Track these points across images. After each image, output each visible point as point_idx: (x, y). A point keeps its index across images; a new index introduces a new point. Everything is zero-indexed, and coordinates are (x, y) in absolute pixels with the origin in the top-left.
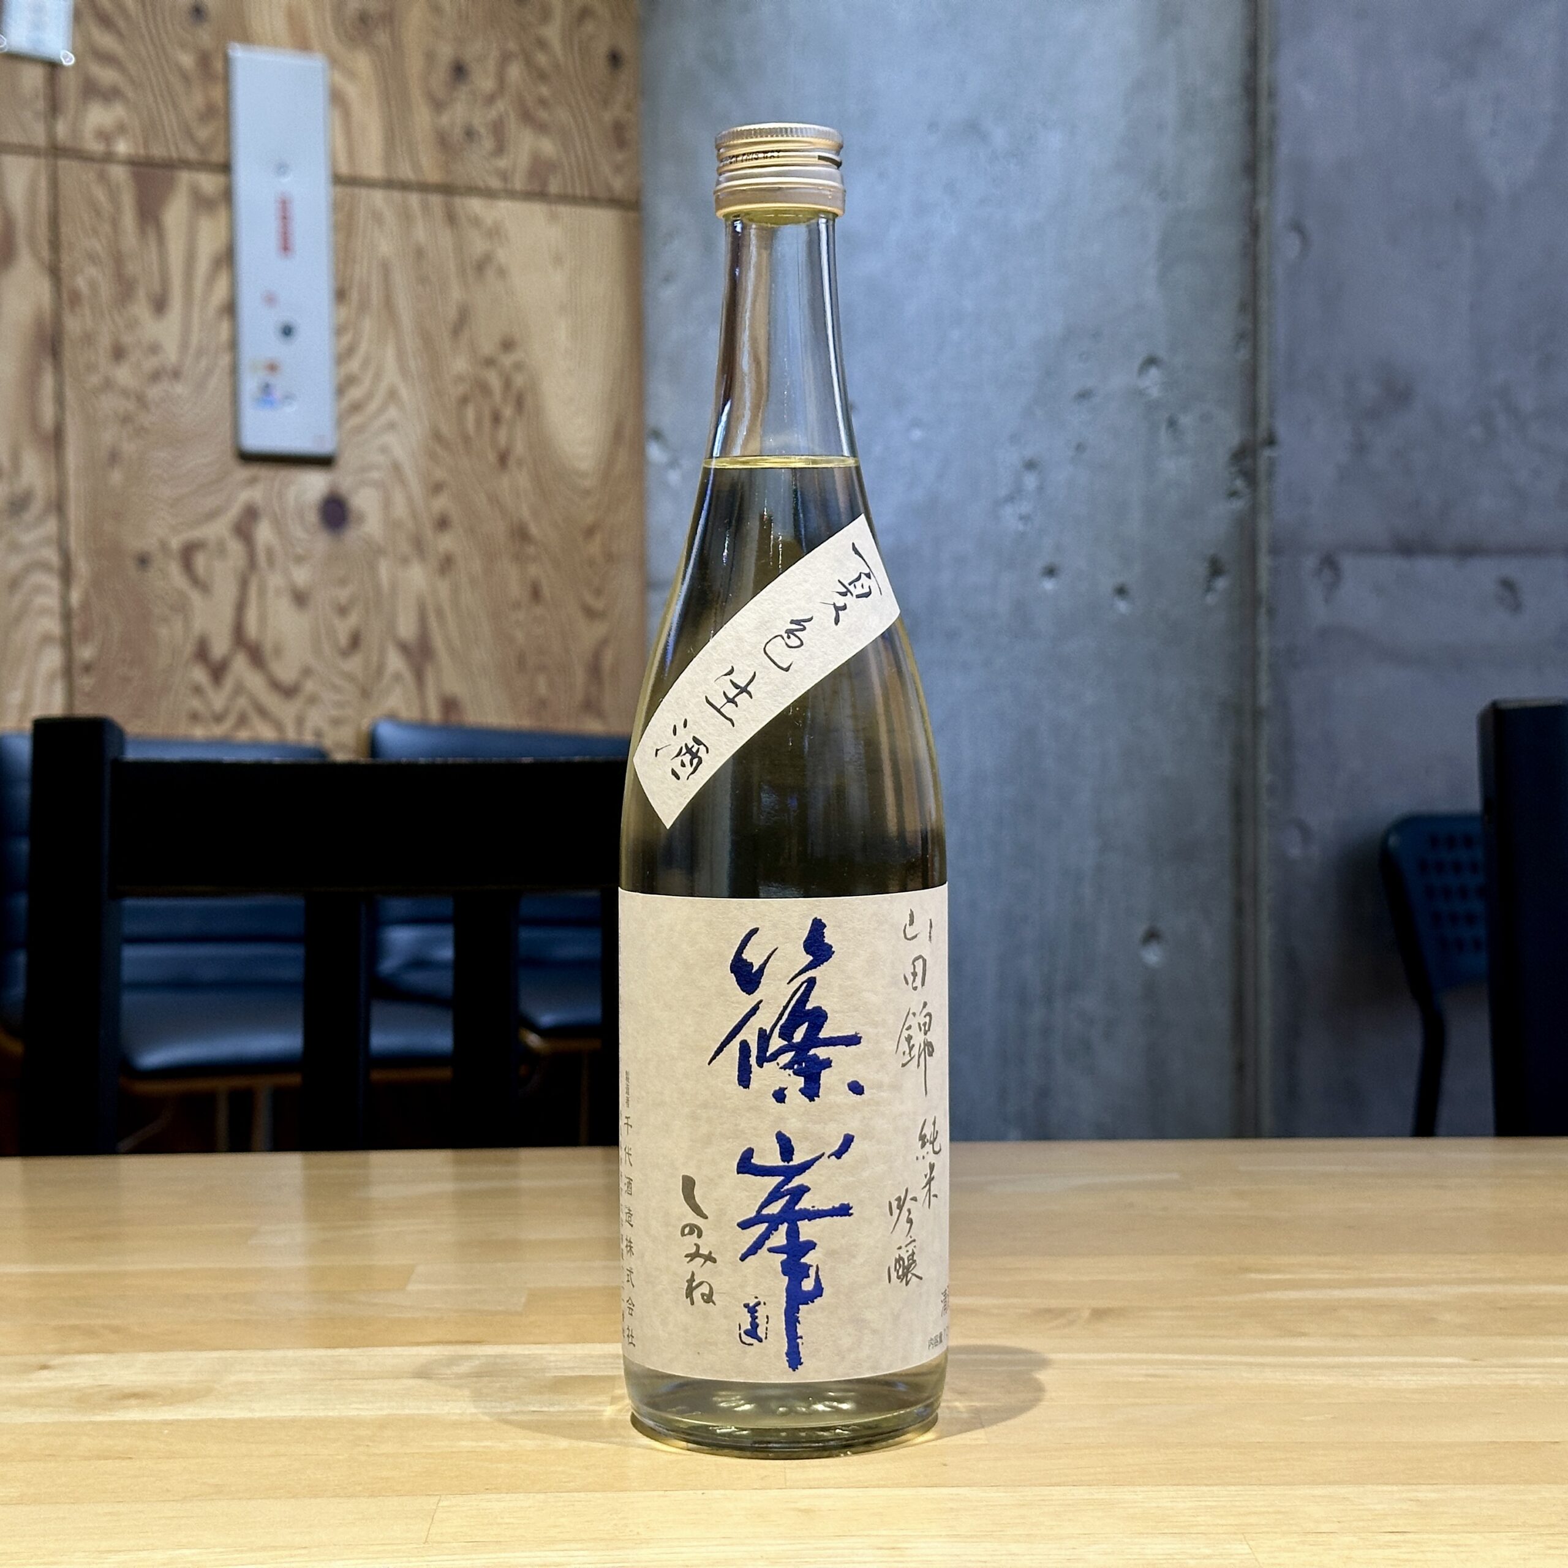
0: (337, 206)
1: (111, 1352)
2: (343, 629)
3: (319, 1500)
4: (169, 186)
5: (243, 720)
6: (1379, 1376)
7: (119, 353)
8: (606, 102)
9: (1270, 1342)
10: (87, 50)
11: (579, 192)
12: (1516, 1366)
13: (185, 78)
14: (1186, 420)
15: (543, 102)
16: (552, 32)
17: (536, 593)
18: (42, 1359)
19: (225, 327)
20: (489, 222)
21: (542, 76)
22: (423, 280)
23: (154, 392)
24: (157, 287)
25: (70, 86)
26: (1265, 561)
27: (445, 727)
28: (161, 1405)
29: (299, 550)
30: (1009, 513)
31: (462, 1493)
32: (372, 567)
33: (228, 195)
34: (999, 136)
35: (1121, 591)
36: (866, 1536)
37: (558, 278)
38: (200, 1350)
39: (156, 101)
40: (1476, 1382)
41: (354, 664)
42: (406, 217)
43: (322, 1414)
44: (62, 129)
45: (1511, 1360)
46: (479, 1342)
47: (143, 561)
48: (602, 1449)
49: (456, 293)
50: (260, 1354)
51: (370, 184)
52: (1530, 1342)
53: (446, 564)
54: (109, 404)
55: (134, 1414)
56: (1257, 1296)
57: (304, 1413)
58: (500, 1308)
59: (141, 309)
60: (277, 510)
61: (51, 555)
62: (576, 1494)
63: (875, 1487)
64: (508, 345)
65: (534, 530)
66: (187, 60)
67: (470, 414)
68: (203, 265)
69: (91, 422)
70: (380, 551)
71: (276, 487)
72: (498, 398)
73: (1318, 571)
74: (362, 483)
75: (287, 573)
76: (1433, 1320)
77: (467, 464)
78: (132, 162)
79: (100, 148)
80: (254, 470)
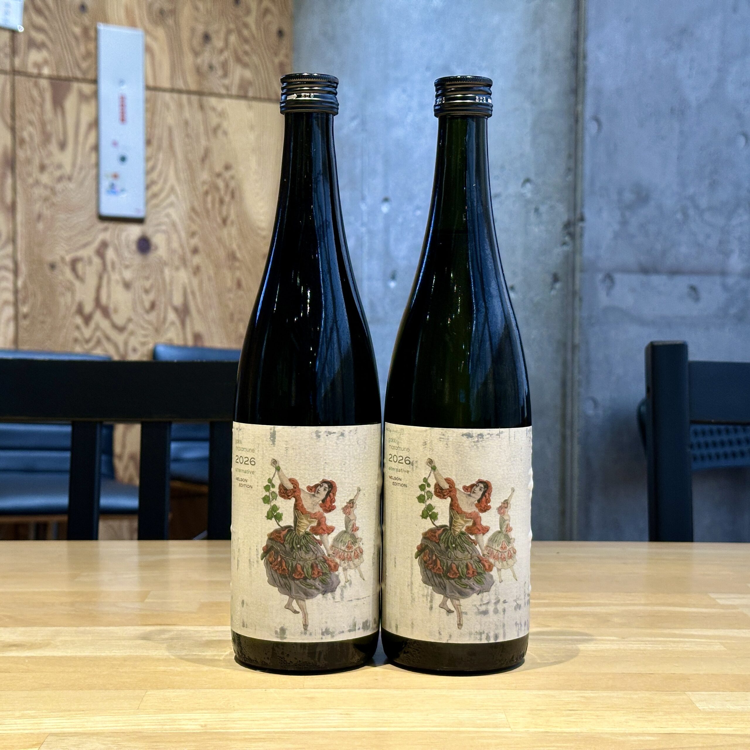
0: (147, 101)
1: (6, 627)
2: (147, 300)
3: (92, 691)
4: (68, 89)
5: (99, 342)
7: (43, 168)
8: (276, 54)
10: (30, 25)
11: (262, 96)
13: (76, 38)
14: (543, 209)
15: (246, 53)
16: (251, 20)
17: (239, 285)
19: (93, 156)
20: (220, 109)
21: (246, 41)
22: (188, 136)
23: (59, 187)
24: (61, 137)
25: (22, 42)
26: (578, 275)
27: (195, 348)
29: (127, 263)
31: (158, 689)
32: (162, 272)
33: (96, 94)
35: (512, 288)
36: (335, 709)
37: (252, 136)
38: (46, 627)
39: (62, 49)
40: (622, 648)
41: (152, 317)
42: (180, 106)
43: (98, 654)
44: (17, 62)
45: (640, 639)
46: (174, 625)
47: (53, 266)
48: (223, 671)
49: (203, 142)
50: (75, 628)
51: (164, 90)
52: (649, 631)
54: (38, 192)
55: (14, 653)
57: (91, 654)
58: (186, 610)
59: (54, 147)
60: (117, 243)
61: (9, 263)
62: (208, 690)
63: (343, 688)
64: (227, 167)
65: (238, 255)
66: (77, 30)
67: (209, 198)
68: (83, 127)
69: (29, 201)
70: (165, 264)
71: (116, 232)
72: (222, 192)
73: (604, 281)
74: (157, 231)
75: (121, 273)
76: (608, 621)
77: (207, 223)
78: (51, 78)
79: (35, 71)
80: (106, 224)
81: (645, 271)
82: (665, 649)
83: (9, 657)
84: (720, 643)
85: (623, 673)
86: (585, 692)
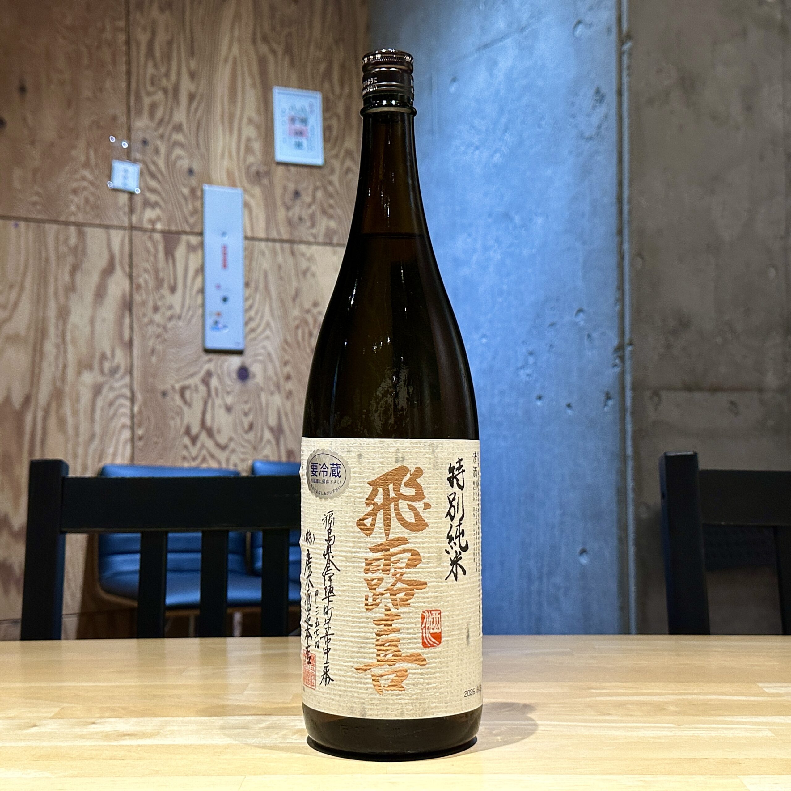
0: (245, 249)
1: (121, 718)
2: (246, 422)
3: (197, 777)
4: (178, 241)
5: (204, 459)
6: (639, 731)
7: (156, 309)
9: (596, 718)
10: (146, 188)
12: (696, 728)
13: (185, 198)
14: (595, 335)
15: (331, 206)
16: (335, 178)
18: (93, 720)
19: (200, 297)
20: (308, 255)
21: (331, 196)
22: (281, 278)
23: (170, 325)
24: (172, 282)
25: (138, 202)
26: (629, 394)
27: (288, 463)
28: (139, 738)
29: (229, 390)
30: (522, 372)
31: (255, 775)
32: (259, 396)
33: (202, 245)
34: (517, 219)
35: (569, 406)
38: (156, 717)
39: (173, 208)
40: (677, 734)
41: (251, 436)
42: (274, 253)
43: (203, 742)
44: (134, 219)
45: (693, 726)
46: (270, 715)
47: (164, 394)
49: (295, 284)
50: (181, 719)
51: (260, 240)
52: (702, 718)
53: (289, 394)
54: (151, 329)
55: (127, 742)
56: (593, 699)
57: (195, 742)
58: (281, 701)
59: (165, 291)
60: (219, 372)
61: (127, 392)
62: (301, 775)
64: (316, 304)
66: (186, 191)
67: (300, 332)
68: (191, 273)
69: (144, 337)
70: (262, 389)
71: (219, 364)
72: (311, 326)
73: (651, 398)
74: (256, 361)
75: (223, 398)
76: (664, 709)
77: (297, 352)
78: (163, 232)
79: (150, 227)
80: (211, 356)
81: (689, 388)
82: (718, 735)
83: (123, 746)
84: (768, 729)
85: (679, 758)
86: (646, 776)
